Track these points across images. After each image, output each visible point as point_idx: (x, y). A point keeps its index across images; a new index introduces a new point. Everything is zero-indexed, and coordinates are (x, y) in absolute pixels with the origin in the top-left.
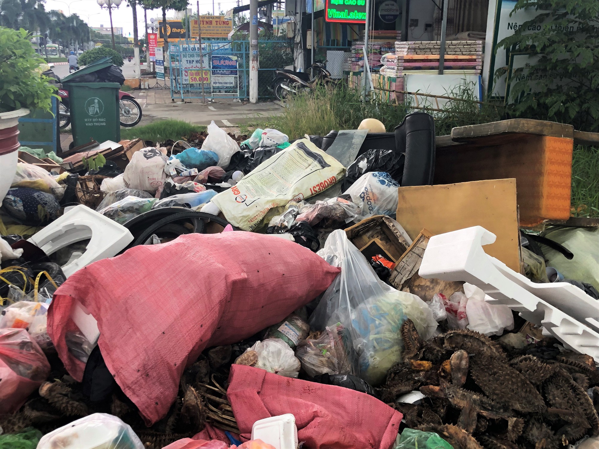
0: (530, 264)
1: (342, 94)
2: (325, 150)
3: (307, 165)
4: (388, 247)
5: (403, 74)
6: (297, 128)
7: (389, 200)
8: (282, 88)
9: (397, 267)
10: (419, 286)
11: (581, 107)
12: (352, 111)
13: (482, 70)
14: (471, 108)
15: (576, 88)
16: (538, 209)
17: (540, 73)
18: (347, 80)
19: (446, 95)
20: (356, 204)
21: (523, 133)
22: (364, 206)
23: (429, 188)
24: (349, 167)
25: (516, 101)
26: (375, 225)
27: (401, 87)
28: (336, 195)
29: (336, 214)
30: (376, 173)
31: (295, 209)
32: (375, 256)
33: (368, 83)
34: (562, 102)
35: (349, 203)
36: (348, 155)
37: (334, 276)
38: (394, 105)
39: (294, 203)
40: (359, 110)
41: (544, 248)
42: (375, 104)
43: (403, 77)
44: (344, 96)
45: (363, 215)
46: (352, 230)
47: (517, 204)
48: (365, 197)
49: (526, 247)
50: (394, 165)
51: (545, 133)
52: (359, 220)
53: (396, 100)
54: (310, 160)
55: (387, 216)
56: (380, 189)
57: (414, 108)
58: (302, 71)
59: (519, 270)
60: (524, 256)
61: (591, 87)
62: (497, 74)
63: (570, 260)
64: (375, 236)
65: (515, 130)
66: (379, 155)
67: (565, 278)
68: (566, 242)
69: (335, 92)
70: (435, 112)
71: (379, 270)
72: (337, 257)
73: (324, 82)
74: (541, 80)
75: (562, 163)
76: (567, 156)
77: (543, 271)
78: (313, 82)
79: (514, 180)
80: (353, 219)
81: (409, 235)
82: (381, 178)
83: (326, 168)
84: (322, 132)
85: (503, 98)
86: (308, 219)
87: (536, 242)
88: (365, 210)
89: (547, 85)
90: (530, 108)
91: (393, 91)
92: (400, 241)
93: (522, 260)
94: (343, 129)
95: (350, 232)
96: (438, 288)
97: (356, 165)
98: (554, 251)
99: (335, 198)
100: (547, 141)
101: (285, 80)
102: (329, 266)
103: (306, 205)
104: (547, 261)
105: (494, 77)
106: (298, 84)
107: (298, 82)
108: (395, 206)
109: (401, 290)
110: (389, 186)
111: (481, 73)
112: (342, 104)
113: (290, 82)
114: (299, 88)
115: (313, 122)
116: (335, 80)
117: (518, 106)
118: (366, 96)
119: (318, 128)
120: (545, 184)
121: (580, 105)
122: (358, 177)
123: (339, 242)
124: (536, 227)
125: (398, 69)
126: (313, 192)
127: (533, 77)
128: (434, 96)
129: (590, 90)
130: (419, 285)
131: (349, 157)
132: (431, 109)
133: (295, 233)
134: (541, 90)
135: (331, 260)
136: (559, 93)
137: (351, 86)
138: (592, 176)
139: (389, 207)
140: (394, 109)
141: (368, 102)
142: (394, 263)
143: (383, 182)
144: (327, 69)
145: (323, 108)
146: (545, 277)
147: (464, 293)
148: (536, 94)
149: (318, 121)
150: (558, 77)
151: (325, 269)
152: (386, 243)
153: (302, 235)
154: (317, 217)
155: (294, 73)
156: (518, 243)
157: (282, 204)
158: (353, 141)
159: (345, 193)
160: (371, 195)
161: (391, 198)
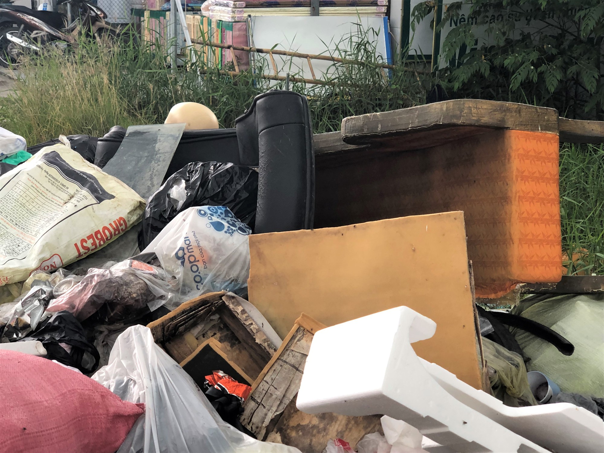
0: (498, 368)
1: (131, 54)
2: (102, 165)
3: (66, 197)
4: (235, 354)
5: (246, 15)
6: (42, 121)
7: (232, 261)
8: (10, 41)
9: (254, 392)
10: (298, 427)
11: (565, 73)
12: (151, 86)
13: (389, 7)
14: (372, 77)
15: (553, 37)
16: (506, 264)
17: (491, 12)
18: (139, 26)
19: (327, 54)
20: (168, 271)
21: (471, 125)
22: (185, 274)
23: (307, 234)
24: (151, 198)
25: (452, 62)
26: (209, 312)
27: (242, 39)
28: (127, 253)
29: (130, 294)
30: (205, 208)
31: (45, 288)
32: (211, 373)
33: (179, 31)
34: (533, 64)
35: (155, 270)
36: (147, 175)
37: (131, 422)
38: (231, 73)
39: (43, 275)
40: (166, 84)
41: (521, 336)
42: (195, 71)
43: (246, 21)
44: (136, 57)
45: (184, 293)
46: (163, 325)
47: (470, 257)
48: (186, 257)
49: (488, 336)
50: (238, 192)
51: (509, 124)
52: (177, 304)
53: (235, 63)
54: (73, 187)
55: (231, 294)
56: (215, 240)
57: (269, 78)
58: (49, 9)
59: (480, 383)
60: (487, 354)
61: (579, 35)
62: (416, 13)
63: (567, 357)
64: (210, 333)
65: (455, 121)
66: (208, 173)
67: (561, 390)
68: (559, 323)
69: (116, 49)
70: (308, 86)
71: (220, 403)
72: (135, 383)
73: (93, 29)
74: (494, 25)
75: (542, 178)
76: (550, 164)
77: (523, 380)
78: (73, 30)
79: (459, 214)
80: (163, 302)
81: (275, 328)
82: (215, 219)
83: (106, 202)
84: (94, 128)
85: (428, 57)
86: (73, 307)
87: (507, 326)
88: (187, 282)
89: (504, 34)
90: (478, 76)
91: (229, 47)
92: (257, 341)
93: (484, 363)
94: (138, 122)
95: (159, 329)
96: (334, 429)
97: (165, 193)
98: (538, 340)
99: (127, 262)
100: (513, 138)
101: (15, 26)
102: (119, 403)
103: (68, 279)
104: (527, 361)
105: (411, 19)
106: (43, 33)
107: (42, 30)
108: (244, 272)
109: (264, 440)
110: (232, 234)
111: (388, 13)
112: (131, 71)
113: (25, 30)
114: (43, 42)
115: (75, 109)
116: (115, 25)
117: (456, 72)
118: (178, 56)
119: (87, 120)
120: (515, 216)
121: (564, 69)
122: (171, 218)
123: (137, 352)
124: (504, 298)
125: (235, 7)
126: (82, 250)
127: (479, 20)
128: (306, 56)
129: (577, 40)
130: (299, 425)
131: (151, 179)
132: (300, 81)
133: (47, 337)
134: (495, 43)
135: (124, 390)
136: (527, 46)
137: (147, 37)
138: (593, 195)
139: (233, 274)
140: (232, 81)
141: (181, 68)
142: (249, 385)
143: (218, 227)
144: (99, 5)
145: (95, 79)
146: (527, 392)
147: (382, 434)
148: (488, 50)
149: (85, 105)
150: (523, 19)
151: (112, 410)
152: (232, 346)
153: (61, 341)
154: (92, 302)
155: (34, 12)
156: (475, 332)
157: (17, 278)
158: (158, 146)
159: (146, 251)
160: (197, 253)
161: (236, 256)
